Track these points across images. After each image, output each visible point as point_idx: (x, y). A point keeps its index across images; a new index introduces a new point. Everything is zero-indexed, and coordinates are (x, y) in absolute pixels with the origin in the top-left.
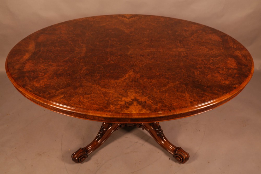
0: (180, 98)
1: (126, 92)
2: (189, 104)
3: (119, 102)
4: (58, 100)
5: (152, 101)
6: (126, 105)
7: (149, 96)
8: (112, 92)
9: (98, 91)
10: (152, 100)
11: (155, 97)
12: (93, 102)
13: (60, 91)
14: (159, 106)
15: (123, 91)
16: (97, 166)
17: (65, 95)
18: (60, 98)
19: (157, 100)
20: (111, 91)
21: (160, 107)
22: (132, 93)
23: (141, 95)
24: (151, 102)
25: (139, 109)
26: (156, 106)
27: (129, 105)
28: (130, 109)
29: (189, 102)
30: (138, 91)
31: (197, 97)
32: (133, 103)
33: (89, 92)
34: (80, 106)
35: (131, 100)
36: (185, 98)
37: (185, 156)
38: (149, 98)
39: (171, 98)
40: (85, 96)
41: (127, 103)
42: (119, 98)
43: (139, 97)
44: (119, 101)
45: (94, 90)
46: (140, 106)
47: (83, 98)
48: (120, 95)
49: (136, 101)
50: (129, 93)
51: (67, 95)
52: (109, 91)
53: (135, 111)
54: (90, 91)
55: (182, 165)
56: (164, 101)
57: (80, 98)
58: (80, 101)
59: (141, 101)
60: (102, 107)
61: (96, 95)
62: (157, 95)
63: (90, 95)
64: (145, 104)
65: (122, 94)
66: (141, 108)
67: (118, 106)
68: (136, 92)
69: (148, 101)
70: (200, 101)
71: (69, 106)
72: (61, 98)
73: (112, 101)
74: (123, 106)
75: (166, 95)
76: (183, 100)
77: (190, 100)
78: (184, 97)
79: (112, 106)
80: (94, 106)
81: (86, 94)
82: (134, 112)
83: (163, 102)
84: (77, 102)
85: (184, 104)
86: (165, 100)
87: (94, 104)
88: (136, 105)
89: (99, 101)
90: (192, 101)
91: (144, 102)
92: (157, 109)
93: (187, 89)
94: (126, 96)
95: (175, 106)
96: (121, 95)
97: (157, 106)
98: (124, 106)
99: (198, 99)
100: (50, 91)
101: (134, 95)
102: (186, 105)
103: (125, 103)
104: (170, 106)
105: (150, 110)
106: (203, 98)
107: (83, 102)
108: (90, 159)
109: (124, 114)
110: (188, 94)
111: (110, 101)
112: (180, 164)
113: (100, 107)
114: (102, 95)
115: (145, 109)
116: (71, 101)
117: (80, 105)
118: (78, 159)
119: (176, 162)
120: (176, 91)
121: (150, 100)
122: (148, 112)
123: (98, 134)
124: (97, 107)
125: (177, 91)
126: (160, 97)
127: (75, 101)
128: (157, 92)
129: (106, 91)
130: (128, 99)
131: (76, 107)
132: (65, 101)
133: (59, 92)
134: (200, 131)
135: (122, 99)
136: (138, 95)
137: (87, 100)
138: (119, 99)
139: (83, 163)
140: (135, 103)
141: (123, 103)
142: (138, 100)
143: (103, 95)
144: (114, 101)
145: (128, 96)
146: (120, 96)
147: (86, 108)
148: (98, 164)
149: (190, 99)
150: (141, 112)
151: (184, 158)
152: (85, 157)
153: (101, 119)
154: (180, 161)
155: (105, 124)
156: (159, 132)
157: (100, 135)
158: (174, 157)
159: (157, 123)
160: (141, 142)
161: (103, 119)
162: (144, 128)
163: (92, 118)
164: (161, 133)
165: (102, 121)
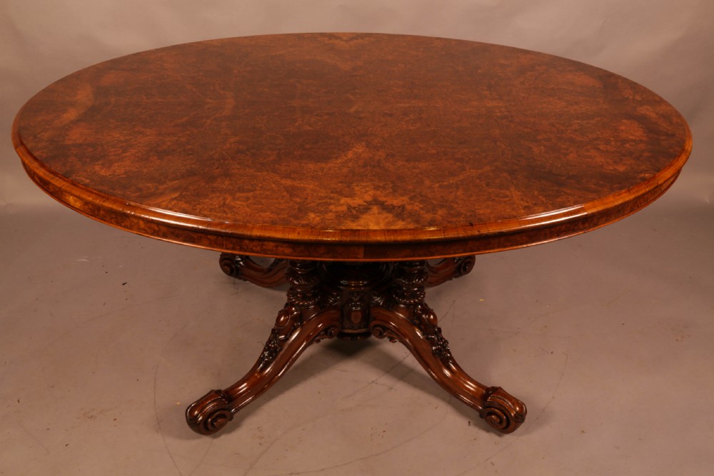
0: (496, 198)
1: (348, 187)
2: (523, 211)
3: (332, 207)
4: (164, 203)
5: (421, 206)
6: (351, 212)
7: (412, 194)
8: (311, 186)
9: (273, 185)
10: (421, 204)
11: (430, 196)
12: (260, 206)
13: (170, 184)
14: (440, 215)
15: (340, 184)
16: (260, 444)
17: (183, 194)
18: (169, 198)
19: (434, 202)
20: (307, 186)
21: (442, 217)
22: (367, 189)
23: (390, 193)
24: (420, 208)
25: (387, 220)
26: (432, 216)
27: (360, 212)
28: (362, 221)
29: (520, 207)
30: (381, 184)
31: (541, 197)
32: (370, 209)
33: (250, 187)
34: (225, 215)
35: (365, 204)
36: (510, 200)
37: (515, 410)
38: (411, 199)
39: (472, 199)
40: (238, 194)
41: (354, 208)
42: (330, 199)
43: (385, 197)
44: (331, 204)
45: (261, 183)
46: (390, 216)
47: (233, 198)
48: (332, 192)
49: (376, 204)
50: (357, 188)
51: (188, 193)
52: (302, 185)
53: (378, 223)
54: (252, 185)
56: (452, 204)
57: (225, 199)
58: (224, 204)
59: (392, 205)
60: (286, 216)
61: (268, 193)
62: (434, 192)
63: (251, 193)
64: (403, 211)
65: (338, 190)
66: (391, 220)
67: (330, 214)
68: (377, 188)
69: (410, 204)
70: (551, 204)
71: (196, 215)
72: (173, 199)
73: (313, 204)
74: (342, 215)
75: (459, 193)
76: (505, 202)
77: (522, 202)
78: (508, 197)
79: (312, 215)
80: (263, 214)
81: (241, 190)
82: (373, 227)
83: (452, 206)
84: (217, 206)
85: (508, 210)
86: (457, 203)
87: (265, 212)
88: (379, 213)
89: (277, 206)
90: (530, 204)
91: (399, 207)
92: (435, 220)
93: (514, 181)
94: (352, 196)
95: (484, 214)
96: (337, 192)
97: (434, 214)
98: (344, 215)
99: (545, 201)
100: (141, 185)
101: (371, 193)
102: (514, 213)
103: (349, 209)
104: (471, 216)
105: (417, 221)
106: (559, 199)
107: (234, 207)
108: (237, 426)
109: (347, 230)
110: (518, 191)
111: (308, 204)
112: (500, 436)
113: (279, 216)
114: (285, 194)
115: (403, 220)
116: (199, 204)
117: (225, 212)
118: (205, 421)
119: (488, 431)
120: (484, 185)
121: (415, 202)
122: (411, 226)
123: (263, 353)
124: (272, 216)
125: (487, 185)
126: (442, 197)
127: (211, 204)
128: (434, 188)
129: (296, 184)
130: (357, 202)
131: (216, 216)
132: (184, 206)
133: (165, 186)
134: (552, 353)
135: (339, 200)
136: (382, 192)
137: (244, 204)
138: (332, 201)
139: (219, 436)
140: (375, 209)
141: (345, 208)
142: (384, 202)
143: (288, 192)
144: (317, 205)
145: (355, 194)
146: (335, 195)
147: (241, 218)
148: (263, 437)
149: (522, 200)
150: (393, 227)
151: (512, 415)
152: (223, 416)
153: (283, 251)
154: (501, 427)
155: (283, 320)
156: (438, 345)
157: (270, 355)
158: (481, 416)
159: (432, 317)
160: (386, 381)
161: (288, 251)
162: (395, 336)
163: (259, 248)
164: (444, 347)
165: (285, 255)
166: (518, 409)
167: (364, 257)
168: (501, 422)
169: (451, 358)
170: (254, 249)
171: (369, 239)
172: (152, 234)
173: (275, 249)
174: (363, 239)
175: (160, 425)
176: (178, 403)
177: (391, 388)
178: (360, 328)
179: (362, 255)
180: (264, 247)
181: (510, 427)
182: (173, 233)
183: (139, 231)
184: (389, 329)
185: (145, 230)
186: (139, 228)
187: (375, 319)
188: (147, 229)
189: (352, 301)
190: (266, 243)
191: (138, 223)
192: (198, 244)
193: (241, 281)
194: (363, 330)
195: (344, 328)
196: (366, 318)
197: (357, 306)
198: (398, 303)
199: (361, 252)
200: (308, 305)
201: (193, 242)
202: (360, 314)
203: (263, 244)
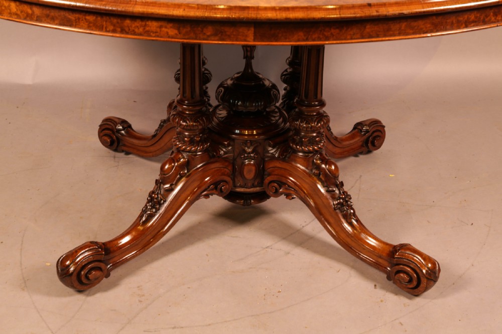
16: (140, 301)
37: (427, 266)
55: (418, 300)
82: (263, 5)
108: (114, 284)
109: (236, 7)
112: (410, 299)
118: (78, 273)
119: (396, 294)
134: (472, 224)
139: (94, 294)
148: (143, 295)
151: (424, 271)
152: (100, 269)
153: (167, 33)
154: (411, 286)
155: (168, 168)
156: (340, 198)
157: (153, 207)
158: (389, 278)
159: (333, 167)
160: (282, 246)
161: (172, 32)
162: (292, 192)
163: (141, 30)
164: (347, 202)
165: (169, 37)
166: (430, 265)
167: (254, 40)
168: (410, 281)
169: (354, 214)
170: (136, 30)
171: (259, 16)
172: (25, 19)
173: (158, 30)
174: (252, 15)
175: (26, 283)
176: (49, 264)
177: (288, 253)
178: (253, 186)
179: (251, 37)
180: (147, 29)
181: (422, 285)
182: (48, 16)
183: (11, 17)
184: (285, 184)
185: (16, 14)
186: (10, 13)
187: (269, 175)
188: (19, 13)
189: (245, 151)
190: (149, 23)
191: (9, 6)
192: (75, 27)
193: (122, 154)
194: (258, 189)
195: (235, 187)
196: (261, 173)
197: (250, 158)
198: (295, 152)
199: (251, 33)
200: (196, 151)
201: (71, 26)
202: (253, 168)
203: (145, 25)
